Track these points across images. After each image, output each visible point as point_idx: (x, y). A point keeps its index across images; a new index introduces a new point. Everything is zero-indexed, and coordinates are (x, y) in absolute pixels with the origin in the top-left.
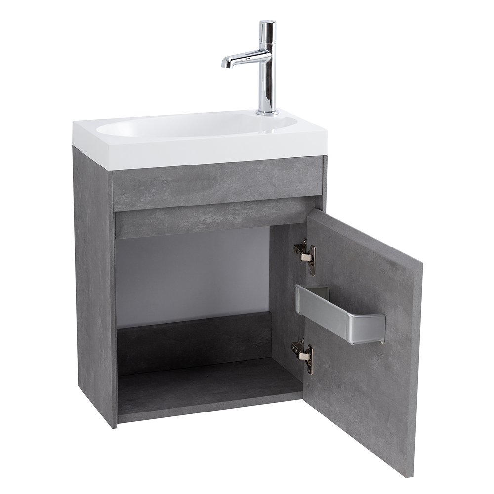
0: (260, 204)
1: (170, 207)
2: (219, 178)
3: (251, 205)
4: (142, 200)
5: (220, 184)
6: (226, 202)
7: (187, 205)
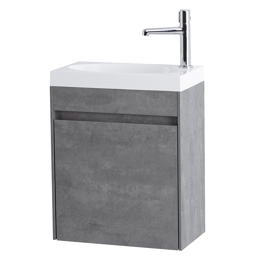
0: (142, 118)
1: (85, 111)
2: (113, 98)
3: (137, 117)
4: (69, 105)
5: (114, 102)
6: (118, 113)
7: (95, 112)
